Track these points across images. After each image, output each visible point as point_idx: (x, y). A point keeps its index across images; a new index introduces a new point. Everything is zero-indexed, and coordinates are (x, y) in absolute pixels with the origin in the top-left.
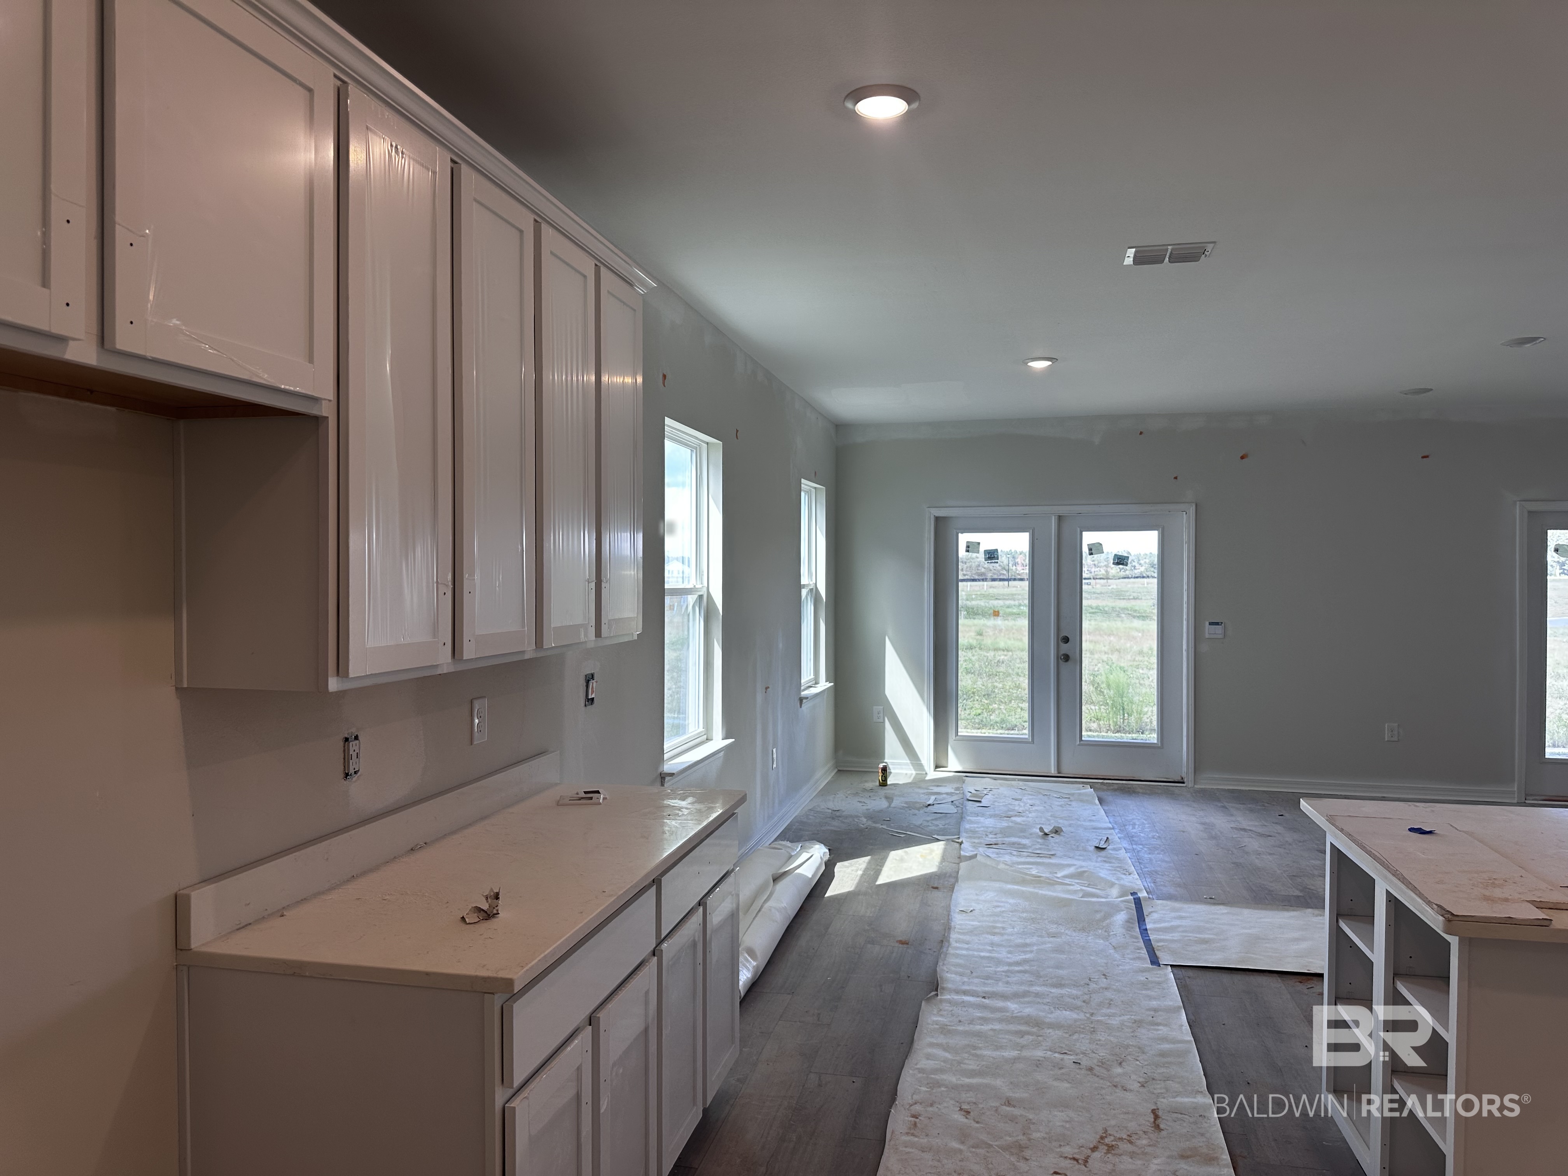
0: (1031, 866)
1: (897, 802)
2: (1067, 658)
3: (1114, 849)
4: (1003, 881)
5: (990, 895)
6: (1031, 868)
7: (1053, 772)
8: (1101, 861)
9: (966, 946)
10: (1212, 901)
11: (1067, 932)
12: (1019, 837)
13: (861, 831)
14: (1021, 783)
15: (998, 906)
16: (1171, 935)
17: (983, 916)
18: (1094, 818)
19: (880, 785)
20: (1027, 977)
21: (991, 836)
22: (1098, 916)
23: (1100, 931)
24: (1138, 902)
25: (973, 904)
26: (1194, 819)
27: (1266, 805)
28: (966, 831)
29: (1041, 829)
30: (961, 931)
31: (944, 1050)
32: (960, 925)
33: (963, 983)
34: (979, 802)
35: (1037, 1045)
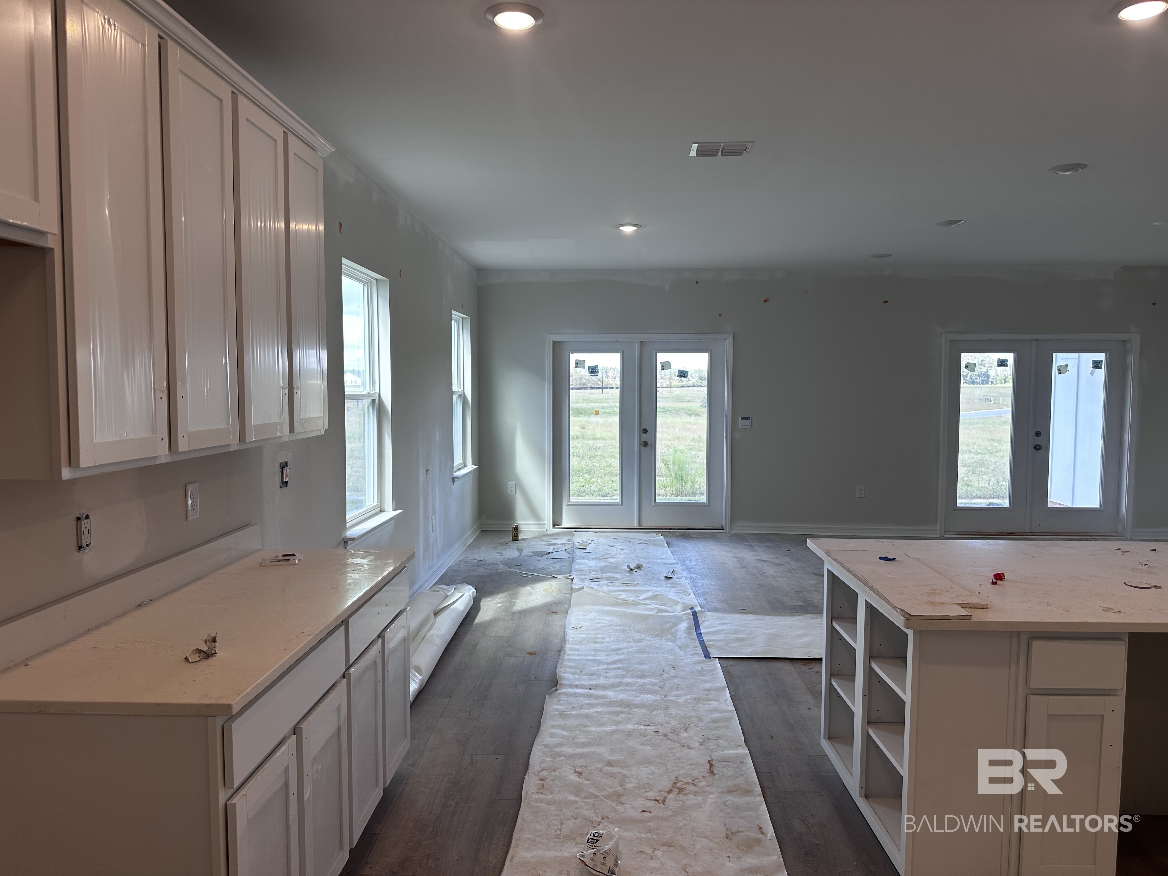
0: (622, 593)
1: (526, 552)
2: (646, 444)
3: (678, 578)
4: (601, 605)
5: (593, 615)
6: (622, 594)
7: (636, 525)
8: (669, 587)
9: (577, 653)
10: (745, 611)
11: (647, 638)
12: (613, 573)
13: (499, 574)
14: (614, 534)
15: (599, 623)
16: (717, 636)
17: (589, 630)
18: (664, 557)
19: (513, 540)
20: (620, 672)
21: (593, 573)
22: (668, 625)
23: (669, 636)
24: (695, 614)
25: (582, 622)
26: (731, 554)
27: (778, 543)
28: (576, 571)
29: (628, 566)
30: (573, 642)
31: (563, 729)
32: (573, 638)
33: (576, 680)
34: (585, 549)
35: (628, 721)
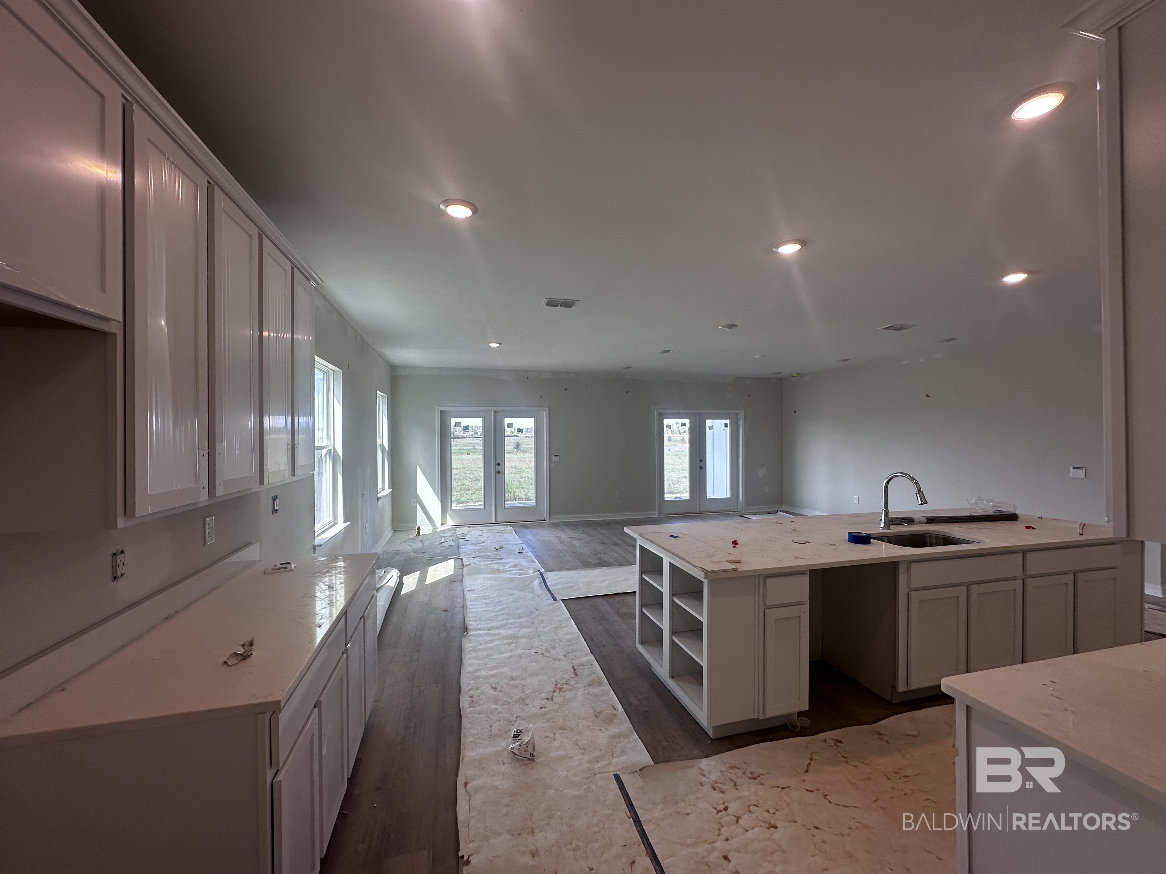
1: (426, 543)
2: (499, 472)
3: (526, 552)
4: (484, 574)
5: (479, 581)
6: (494, 566)
7: (493, 521)
8: (522, 558)
9: (474, 607)
10: (569, 569)
11: (516, 592)
12: (486, 552)
13: (412, 559)
14: (481, 528)
15: (485, 586)
16: (558, 587)
17: (479, 591)
18: (514, 540)
19: (417, 536)
20: (505, 616)
21: (473, 554)
22: (527, 583)
23: (530, 590)
24: (541, 574)
25: (473, 587)
26: (553, 535)
27: (578, 526)
28: (462, 553)
29: (495, 548)
30: (471, 600)
31: (477, 660)
32: (470, 597)
33: (478, 625)
34: (465, 538)
35: (517, 648)
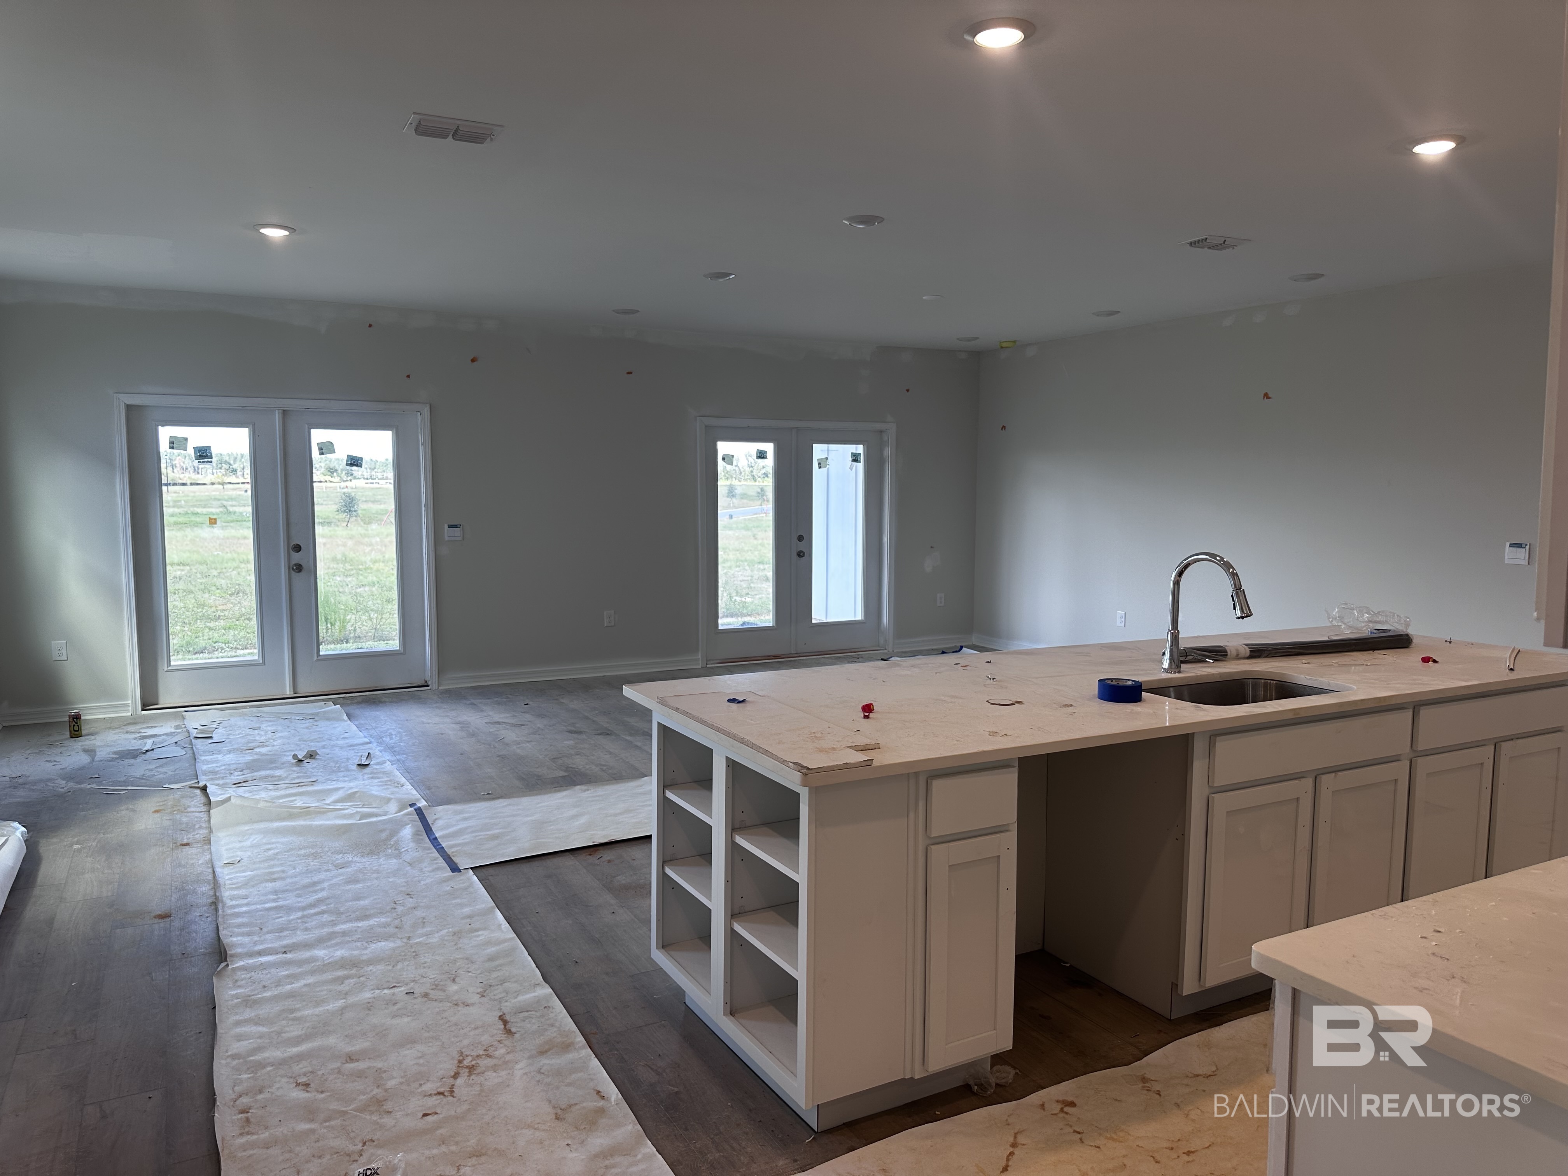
0: (294, 798)
2: (299, 568)
3: (378, 764)
4: (265, 821)
5: (256, 839)
6: (295, 800)
7: (288, 693)
8: (369, 778)
9: (245, 901)
10: (491, 796)
11: (355, 859)
12: (271, 769)
13: (62, 796)
14: (254, 710)
15: (269, 849)
16: (462, 838)
17: (255, 863)
18: (347, 735)
19: (72, 737)
21: (236, 774)
22: (384, 835)
23: (390, 851)
24: (419, 812)
25: (239, 853)
26: (448, 720)
27: (510, 696)
28: (205, 773)
29: (295, 756)
30: (234, 886)
31: (257, 1024)
32: (230, 879)
33: (255, 943)
34: (211, 737)
35: (361, 987)
